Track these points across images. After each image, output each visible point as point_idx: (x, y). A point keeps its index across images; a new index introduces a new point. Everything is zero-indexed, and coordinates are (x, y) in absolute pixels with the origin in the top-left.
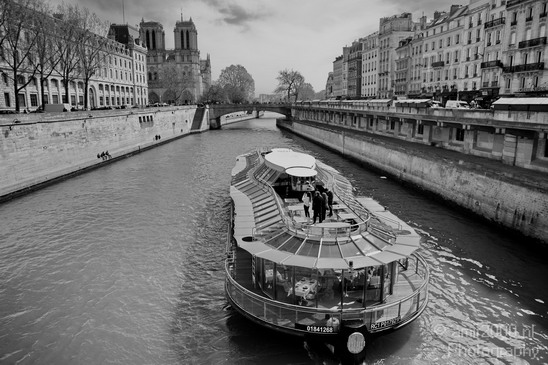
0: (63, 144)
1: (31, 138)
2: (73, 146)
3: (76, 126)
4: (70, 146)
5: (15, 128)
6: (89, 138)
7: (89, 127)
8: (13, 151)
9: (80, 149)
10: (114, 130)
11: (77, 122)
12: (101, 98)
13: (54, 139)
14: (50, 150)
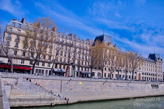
0: (120, 89)
1: (110, 86)
2: (123, 90)
3: (126, 85)
4: (122, 90)
5: (106, 83)
6: (129, 89)
7: (130, 85)
8: (104, 89)
9: (125, 92)
10: (139, 87)
11: (126, 83)
12: (143, 77)
13: (117, 87)
14: (115, 90)
